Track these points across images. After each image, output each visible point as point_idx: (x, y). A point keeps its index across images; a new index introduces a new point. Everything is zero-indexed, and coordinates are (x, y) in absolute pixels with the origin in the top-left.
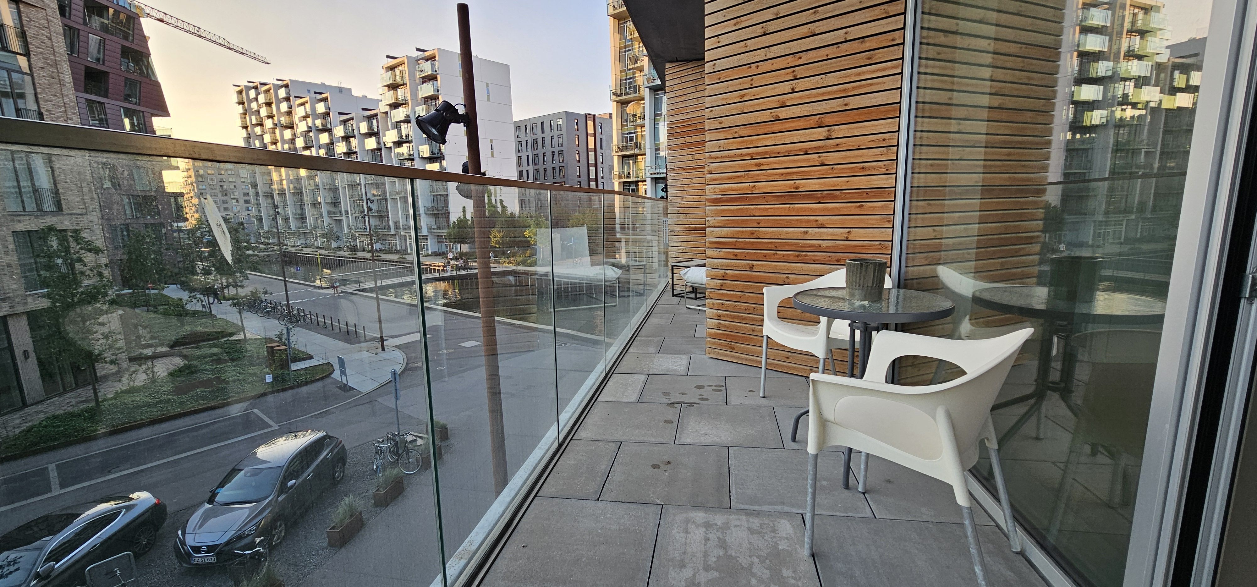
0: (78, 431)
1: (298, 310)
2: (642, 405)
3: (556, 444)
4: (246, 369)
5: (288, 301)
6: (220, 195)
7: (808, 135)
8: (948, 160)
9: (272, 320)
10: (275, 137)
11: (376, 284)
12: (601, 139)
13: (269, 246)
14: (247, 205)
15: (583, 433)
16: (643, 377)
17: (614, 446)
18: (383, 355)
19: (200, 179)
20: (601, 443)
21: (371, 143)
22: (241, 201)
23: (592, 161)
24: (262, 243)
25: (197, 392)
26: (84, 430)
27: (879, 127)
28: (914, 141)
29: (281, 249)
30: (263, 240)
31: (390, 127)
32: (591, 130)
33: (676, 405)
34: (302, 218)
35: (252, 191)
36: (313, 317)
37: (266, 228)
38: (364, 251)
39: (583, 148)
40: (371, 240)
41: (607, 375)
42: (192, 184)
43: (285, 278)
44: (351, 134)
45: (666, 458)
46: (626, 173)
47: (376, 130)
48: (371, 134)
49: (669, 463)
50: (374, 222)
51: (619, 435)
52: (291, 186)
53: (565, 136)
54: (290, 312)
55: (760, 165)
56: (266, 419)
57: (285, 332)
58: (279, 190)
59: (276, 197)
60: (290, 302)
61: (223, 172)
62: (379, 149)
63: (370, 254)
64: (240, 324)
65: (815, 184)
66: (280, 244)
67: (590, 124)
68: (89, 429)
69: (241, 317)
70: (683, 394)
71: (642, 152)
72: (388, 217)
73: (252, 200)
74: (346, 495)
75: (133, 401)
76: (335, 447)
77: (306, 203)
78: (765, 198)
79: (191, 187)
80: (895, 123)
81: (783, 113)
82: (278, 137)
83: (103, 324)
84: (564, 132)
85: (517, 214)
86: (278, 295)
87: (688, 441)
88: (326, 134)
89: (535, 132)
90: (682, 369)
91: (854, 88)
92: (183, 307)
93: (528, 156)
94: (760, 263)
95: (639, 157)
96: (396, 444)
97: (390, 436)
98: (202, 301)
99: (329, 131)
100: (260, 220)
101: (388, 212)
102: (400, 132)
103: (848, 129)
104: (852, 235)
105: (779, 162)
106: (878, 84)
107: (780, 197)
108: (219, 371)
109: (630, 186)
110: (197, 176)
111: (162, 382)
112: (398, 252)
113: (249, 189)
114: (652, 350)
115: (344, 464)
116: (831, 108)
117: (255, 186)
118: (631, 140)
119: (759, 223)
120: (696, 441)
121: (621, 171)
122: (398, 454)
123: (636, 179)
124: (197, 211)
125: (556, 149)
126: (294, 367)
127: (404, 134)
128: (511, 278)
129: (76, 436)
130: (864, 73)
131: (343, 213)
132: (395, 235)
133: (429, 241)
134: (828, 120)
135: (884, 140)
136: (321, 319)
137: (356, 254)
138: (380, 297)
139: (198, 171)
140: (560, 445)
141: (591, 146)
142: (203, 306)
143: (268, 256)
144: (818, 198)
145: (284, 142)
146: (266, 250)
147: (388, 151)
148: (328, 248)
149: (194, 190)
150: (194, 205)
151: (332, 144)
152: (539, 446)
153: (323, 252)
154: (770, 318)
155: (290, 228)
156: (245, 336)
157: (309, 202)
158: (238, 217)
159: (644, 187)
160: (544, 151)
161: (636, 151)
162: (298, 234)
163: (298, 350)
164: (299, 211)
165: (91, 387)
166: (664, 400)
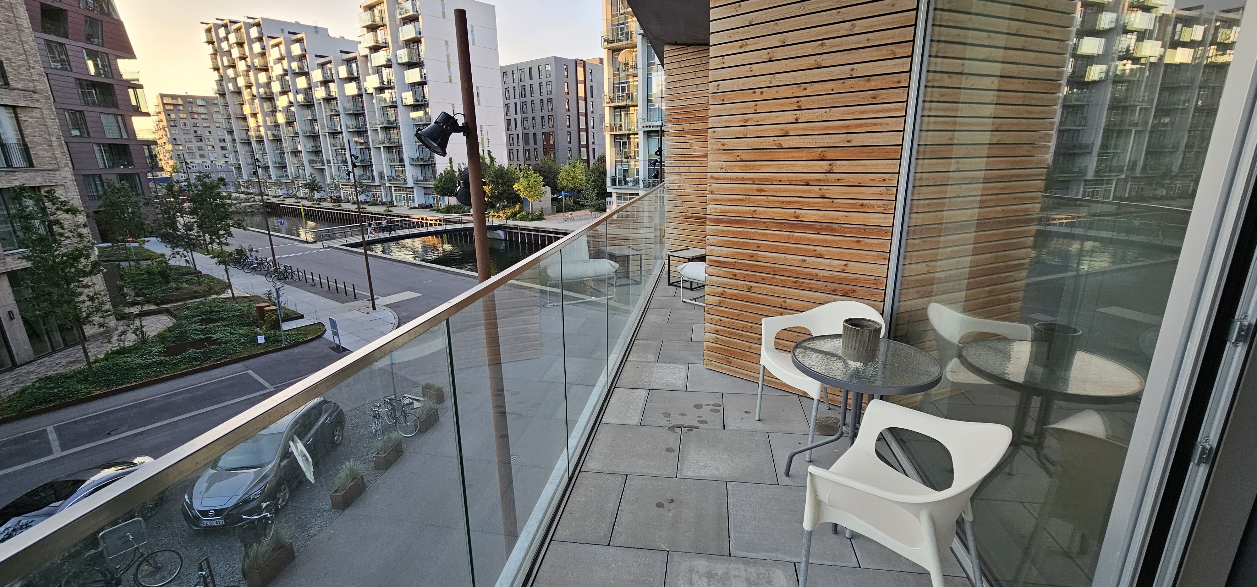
0: (72, 393)
1: (285, 267)
2: (643, 429)
3: (566, 479)
4: (237, 329)
5: (274, 256)
6: (194, 140)
7: (810, 166)
8: (945, 198)
9: (259, 276)
10: (249, 79)
11: (363, 238)
12: (592, 87)
13: (249, 196)
14: (224, 152)
15: (591, 464)
16: (644, 393)
17: (620, 479)
18: (374, 314)
19: (172, 124)
20: (608, 476)
21: (351, 89)
22: (218, 148)
23: (582, 111)
24: (243, 193)
25: (189, 354)
26: (78, 391)
27: (879, 167)
28: (914, 183)
29: (263, 199)
30: (243, 189)
31: (370, 71)
32: (581, 77)
33: (677, 429)
34: (283, 167)
35: (228, 138)
36: (300, 273)
37: (245, 178)
38: (349, 202)
39: (573, 96)
40: (356, 190)
41: (609, 391)
42: (164, 128)
43: (269, 231)
44: (329, 79)
45: (669, 495)
46: (618, 125)
47: (356, 74)
48: (351, 79)
49: (672, 501)
50: (358, 172)
51: (624, 468)
52: (269, 133)
53: (554, 83)
54: (276, 269)
55: (761, 190)
56: (261, 381)
57: (274, 291)
58: (257, 137)
59: (254, 144)
60: (276, 258)
61: (196, 116)
62: (361, 95)
63: (356, 206)
64: (227, 281)
65: (815, 215)
66: (261, 194)
67: (580, 70)
68: (84, 391)
69: (228, 275)
70: (683, 415)
71: (634, 104)
72: (372, 167)
73: (229, 146)
74: (348, 459)
75: (125, 363)
76: (333, 412)
77: (285, 151)
78: (766, 223)
79: (163, 132)
80: (895, 165)
81: (786, 142)
82: (253, 80)
83: (87, 286)
84: (553, 79)
85: (506, 167)
86: (262, 250)
87: (690, 474)
88: (304, 77)
89: (523, 79)
90: (680, 383)
91: (857, 126)
92: (166, 263)
93: (516, 103)
94: (758, 285)
95: (631, 108)
96: (393, 409)
97: (387, 400)
98: (185, 257)
99: (306, 74)
100: (239, 168)
101: (371, 162)
102: (381, 77)
103: (850, 165)
104: (848, 268)
105: (780, 190)
106: (881, 124)
107: (780, 224)
108: (209, 331)
109: (621, 139)
110: (169, 121)
111: (152, 342)
112: (383, 204)
113: (224, 134)
114: (651, 357)
115: (343, 428)
116: (834, 143)
117: (231, 132)
118: (623, 89)
119: (758, 247)
120: (697, 475)
121: (613, 123)
122: (395, 418)
123: (628, 132)
124: (171, 158)
125: (545, 97)
126: (286, 326)
127: (385, 80)
128: (501, 233)
129: (71, 397)
130: (868, 112)
131: (325, 162)
132: (380, 186)
133: (415, 193)
134: (830, 154)
135: (884, 180)
136: (309, 276)
137: (340, 206)
138: (368, 252)
139: (169, 115)
140: (570, 479)
141: (581, 94)
142: (187, 261)
143: (250, 206)
144: (817, 229)
145: (259, 86)
146: (247, 200)
147: (369, 97)
148: (311, 199)
149: (166, 135)
150: (167, 151)
151: (310, 88)
152: (550, 480)
153: (305, 202)
154: (767, 349)
155: (270, 178)
156: (233, 294)
157: (289, 150)
158: (215, 164)
159: (636, 140)
160: (532, 99)
161: (627, 102)
162: (278, 184)
163: (289, 310)
164: (279, 160)
165: (80, 347)
166: (664, 422)
